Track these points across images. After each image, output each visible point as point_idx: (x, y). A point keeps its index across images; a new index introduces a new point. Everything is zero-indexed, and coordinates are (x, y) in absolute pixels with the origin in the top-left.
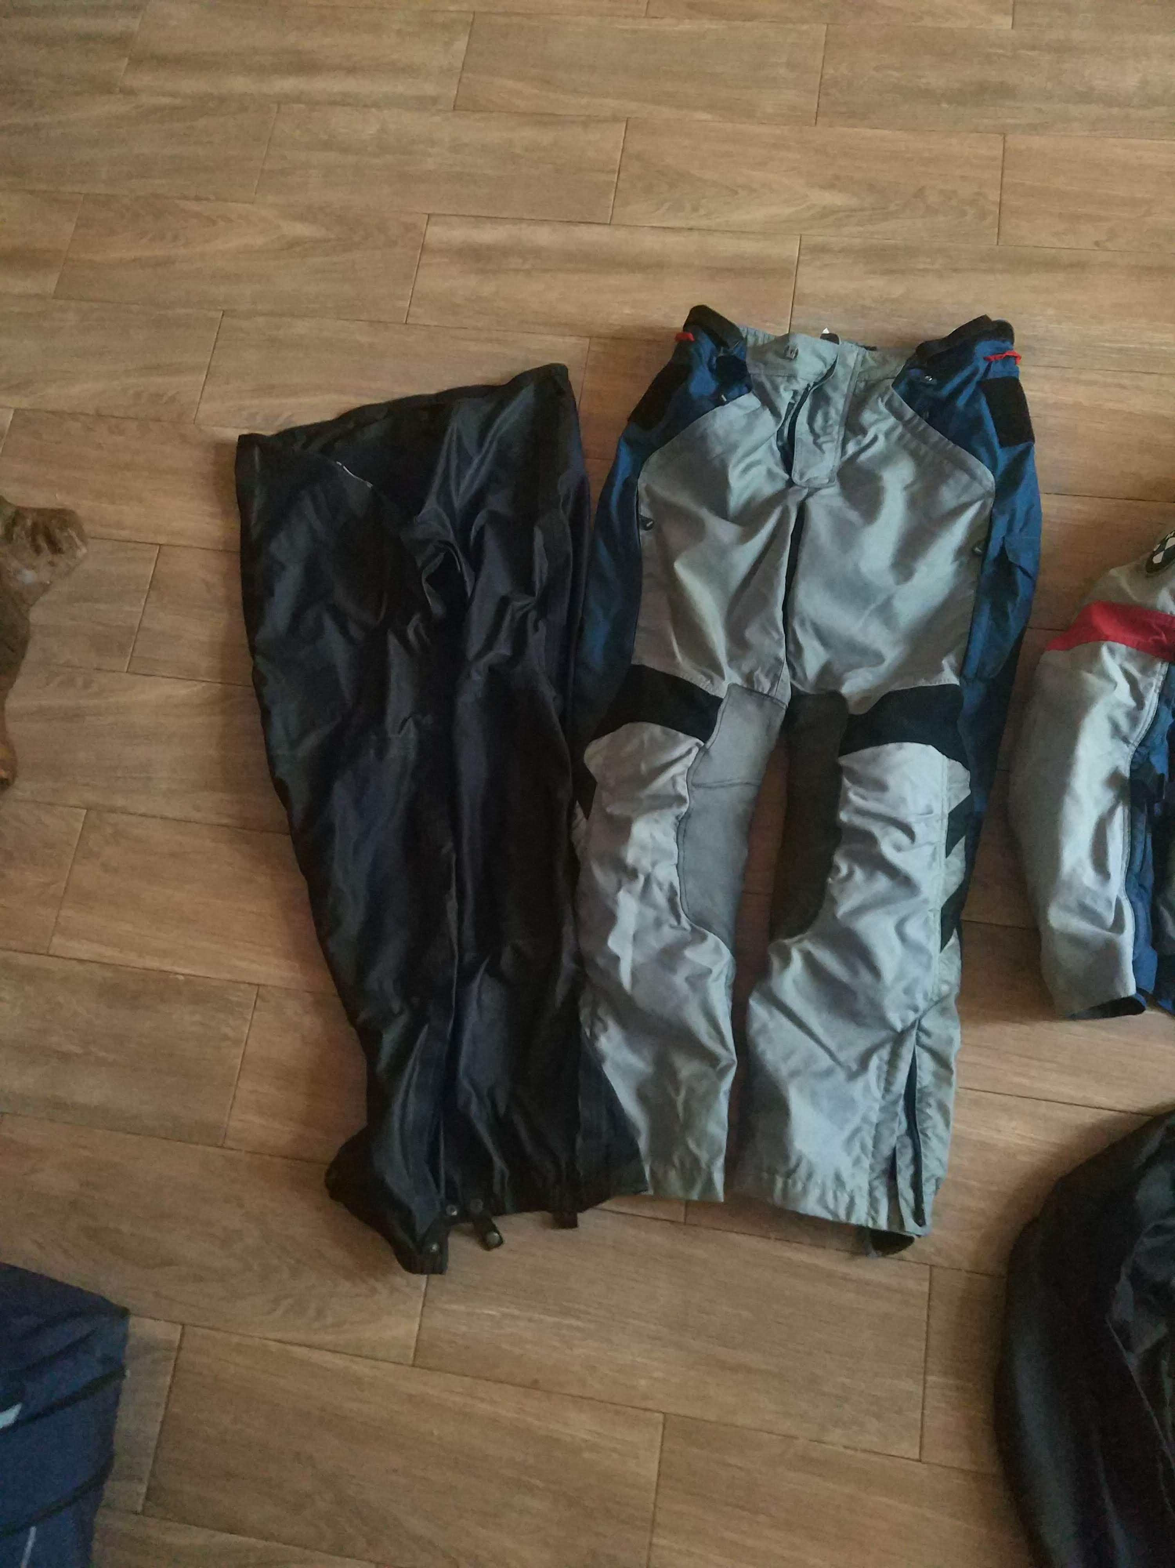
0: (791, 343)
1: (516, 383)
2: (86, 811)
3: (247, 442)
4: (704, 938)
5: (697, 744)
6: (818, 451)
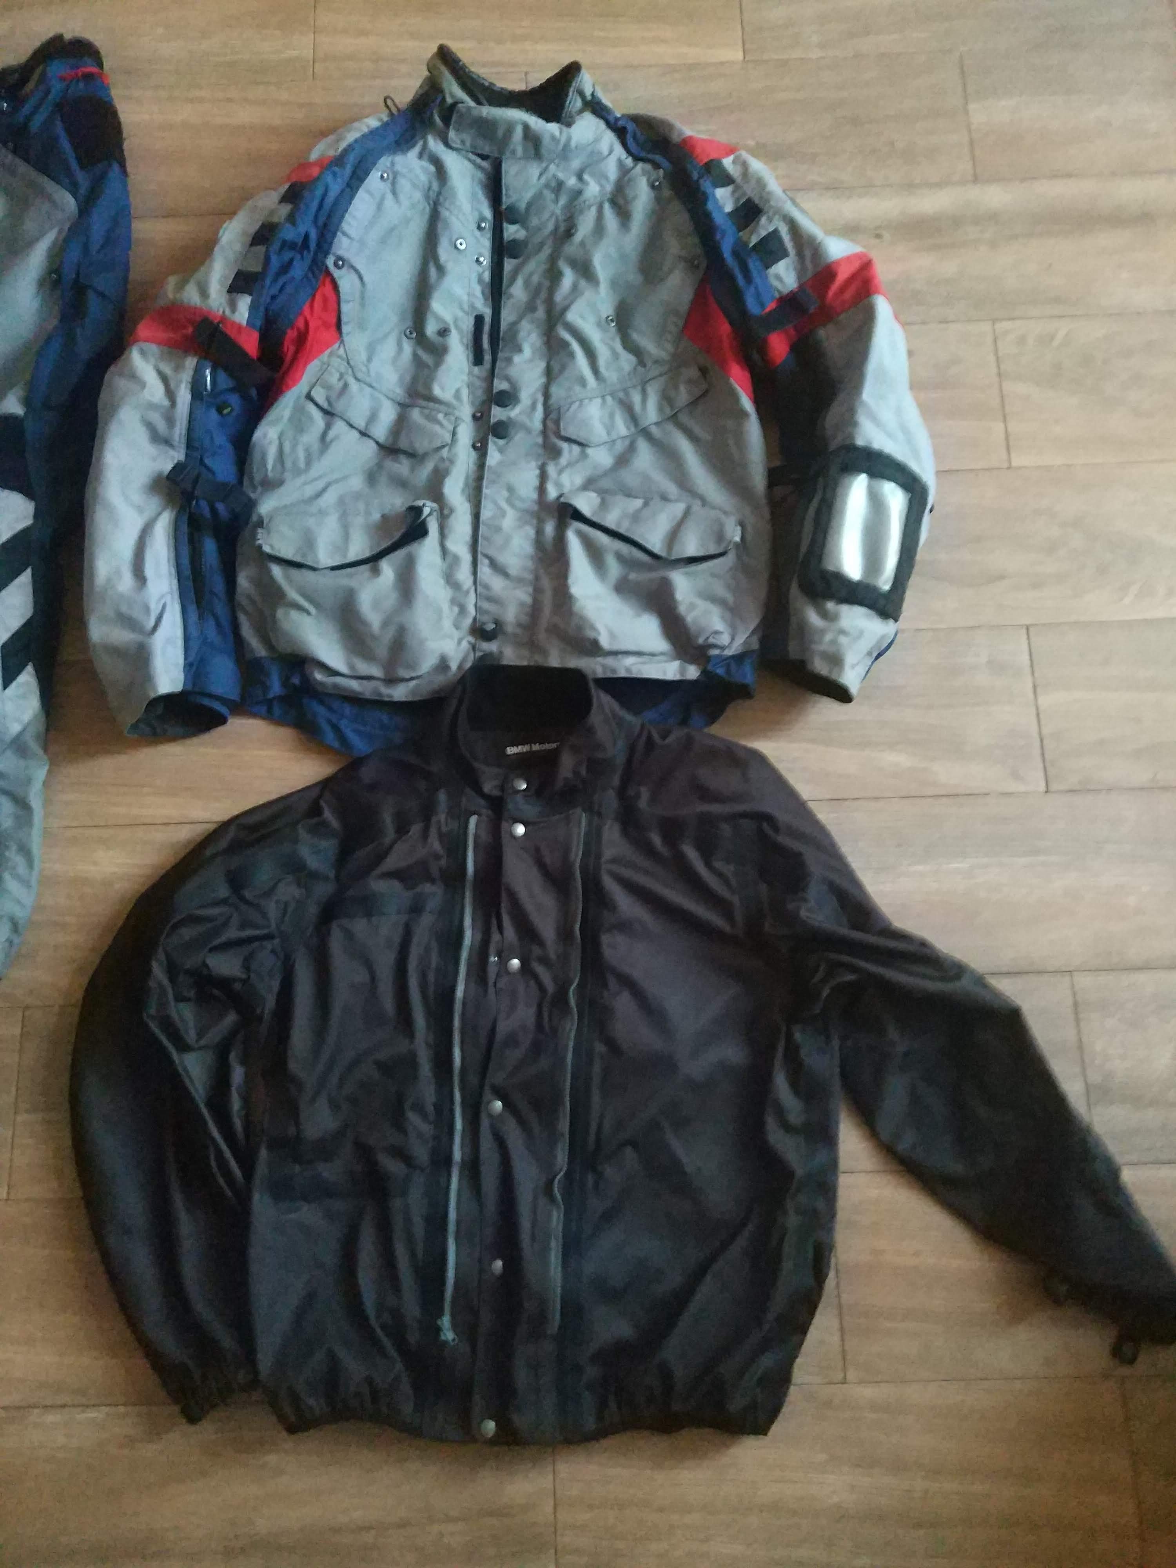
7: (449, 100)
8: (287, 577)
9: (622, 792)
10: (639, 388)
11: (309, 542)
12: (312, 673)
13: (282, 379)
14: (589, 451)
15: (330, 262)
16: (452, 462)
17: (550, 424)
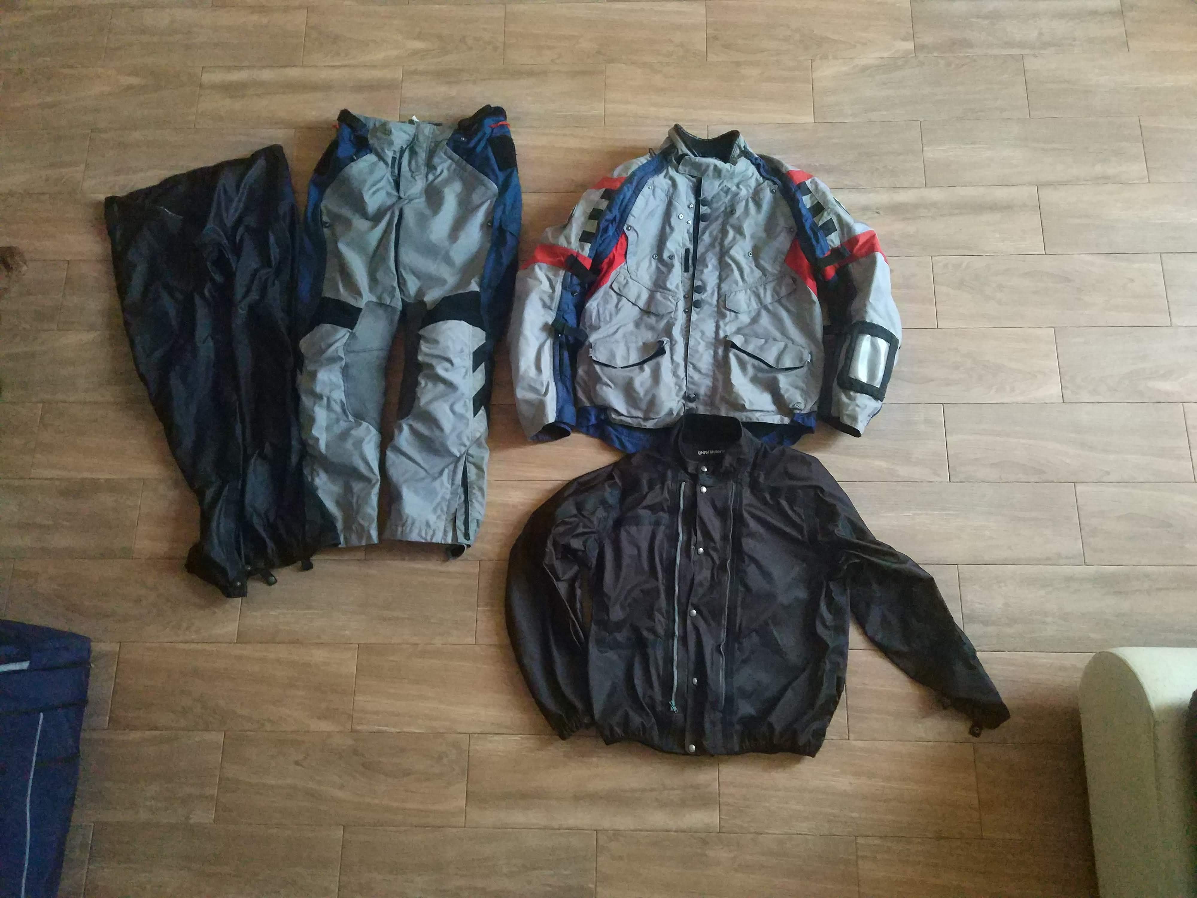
0: (387, 127)
1: (255, 156)
2: (42, 404)
3: (110, 201)
4: (360, 425)
5: (348, 331)
6: (414, 181)
7: (680, 152)
8: (602, 370)
9: (751, 474)
10: (763, 286)
11: (613, 355)
12: (611, 415)
13: (601, 279)
14: (738, 315)
15: (625, 228)
16: (676, 320)
17: (721, 303)
